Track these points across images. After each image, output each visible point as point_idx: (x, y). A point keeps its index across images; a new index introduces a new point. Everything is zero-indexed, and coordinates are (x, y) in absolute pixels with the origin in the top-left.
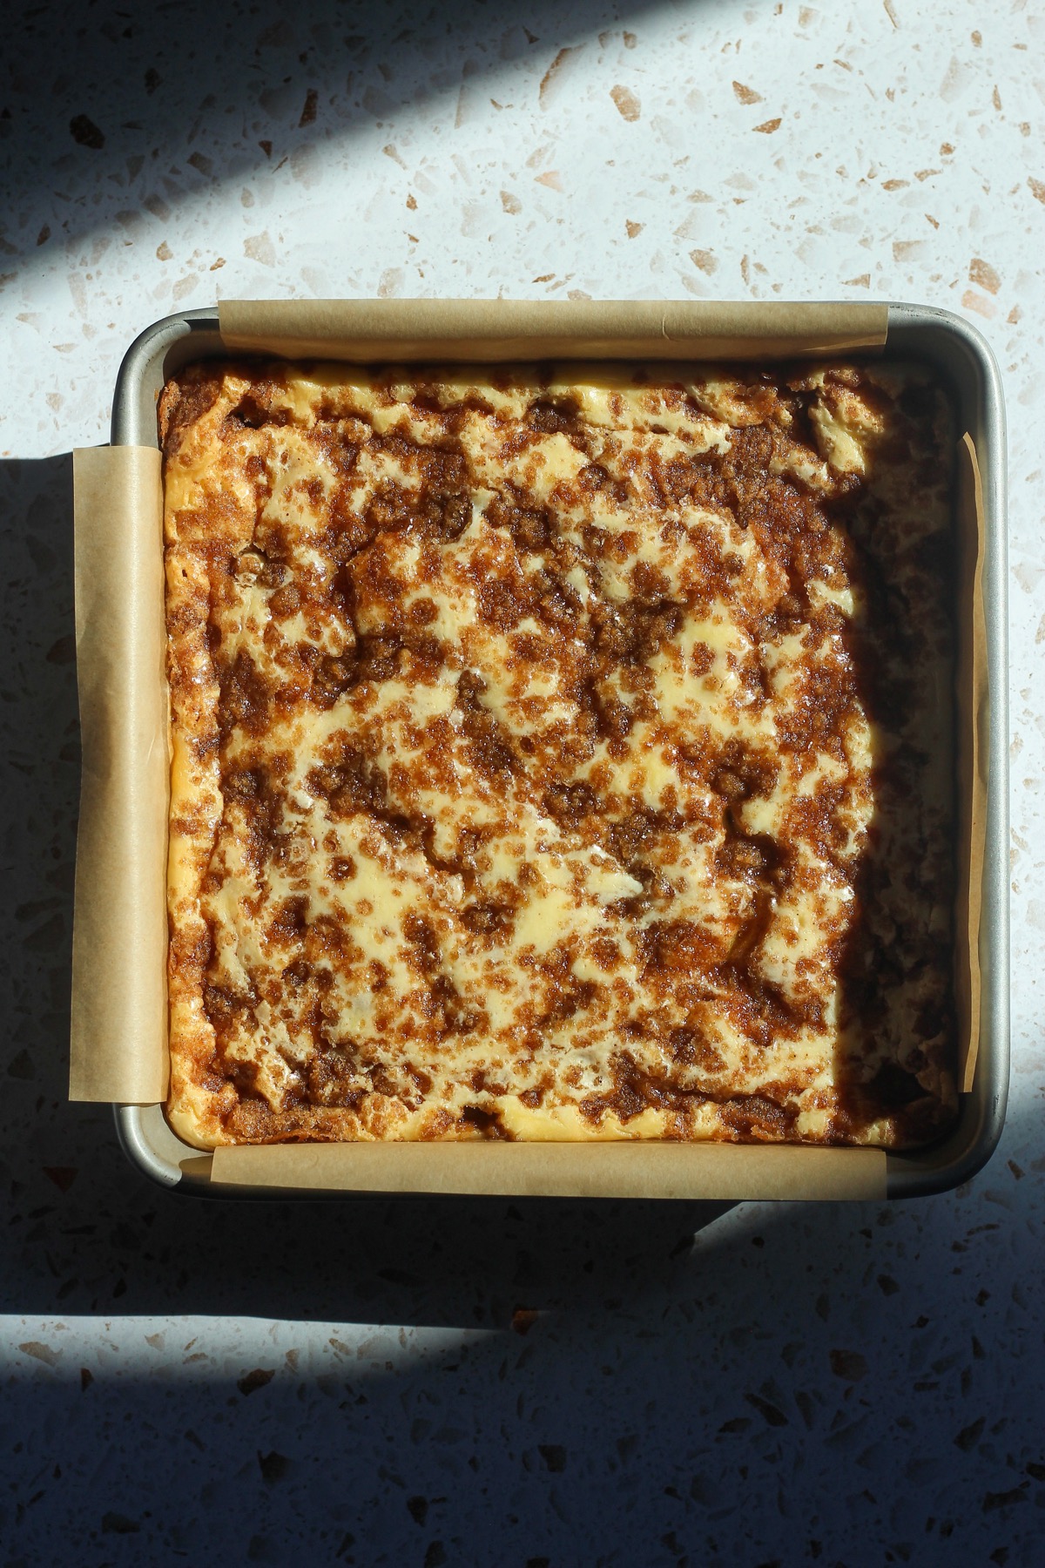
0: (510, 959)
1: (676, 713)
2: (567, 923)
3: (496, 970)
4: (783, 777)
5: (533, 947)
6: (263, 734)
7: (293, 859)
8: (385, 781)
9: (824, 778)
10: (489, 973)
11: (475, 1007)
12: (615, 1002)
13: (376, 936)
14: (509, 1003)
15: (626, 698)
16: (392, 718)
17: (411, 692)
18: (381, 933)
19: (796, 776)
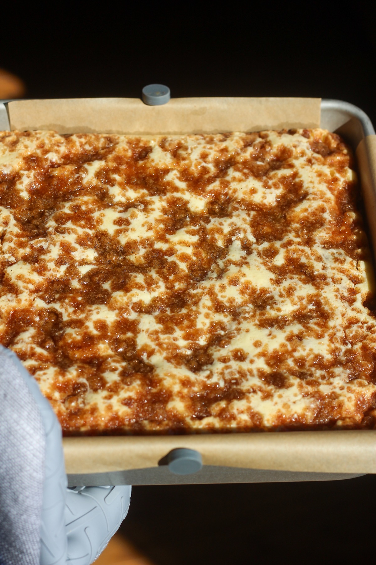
0: (278, 289)
1: (149, 231)
2: (257, 267)
3: (284, 293)
4: (177, 195)
5: (271, 280)
6: (171, 392)
7: (237, 376)
8: (192, 343)
9: (177, 178)
10: (286, 296)
11: (304, 302)
12: (293, 247)
13: (272, 338)
14: (300, 287)
15: (142, 251)
16: (158, 339)
17: (143, 331)
18: (271, 337)
19: (176, 189)
